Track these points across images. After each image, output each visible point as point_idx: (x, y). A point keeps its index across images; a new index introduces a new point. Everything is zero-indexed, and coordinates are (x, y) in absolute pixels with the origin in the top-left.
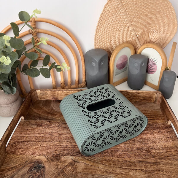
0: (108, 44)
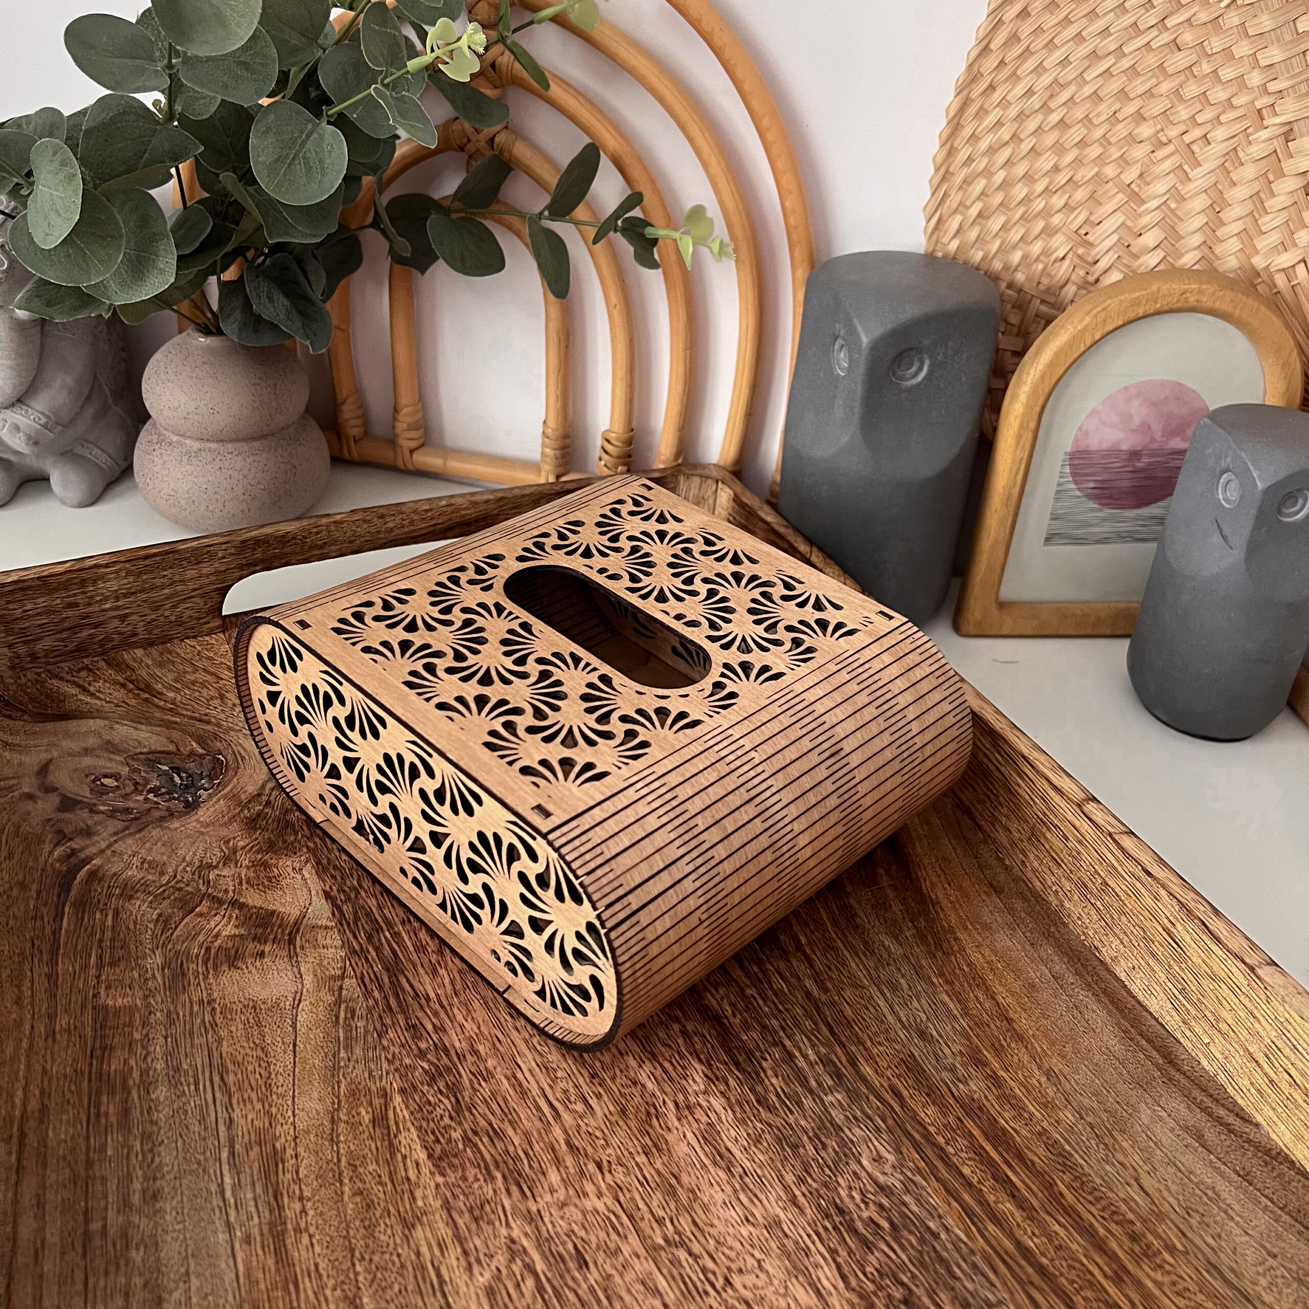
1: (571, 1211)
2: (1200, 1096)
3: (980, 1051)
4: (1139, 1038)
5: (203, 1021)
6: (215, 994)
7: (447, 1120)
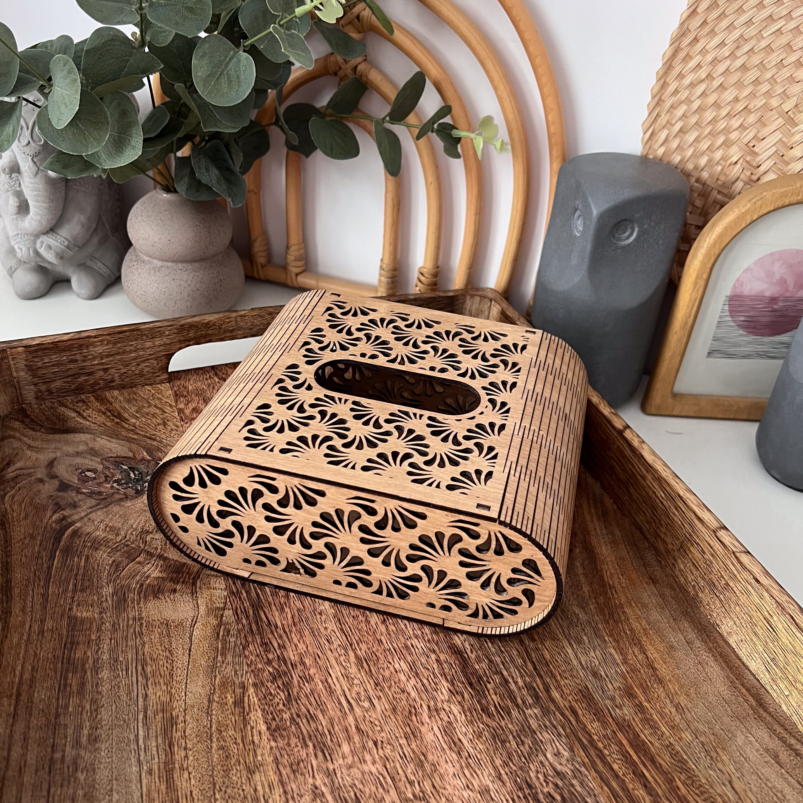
1: (355, 772)
2: (779, 729)
3: (633, 688)
4: (741, 687)
5: (135, 631)
6: (144, 614)
7: (281, 706)
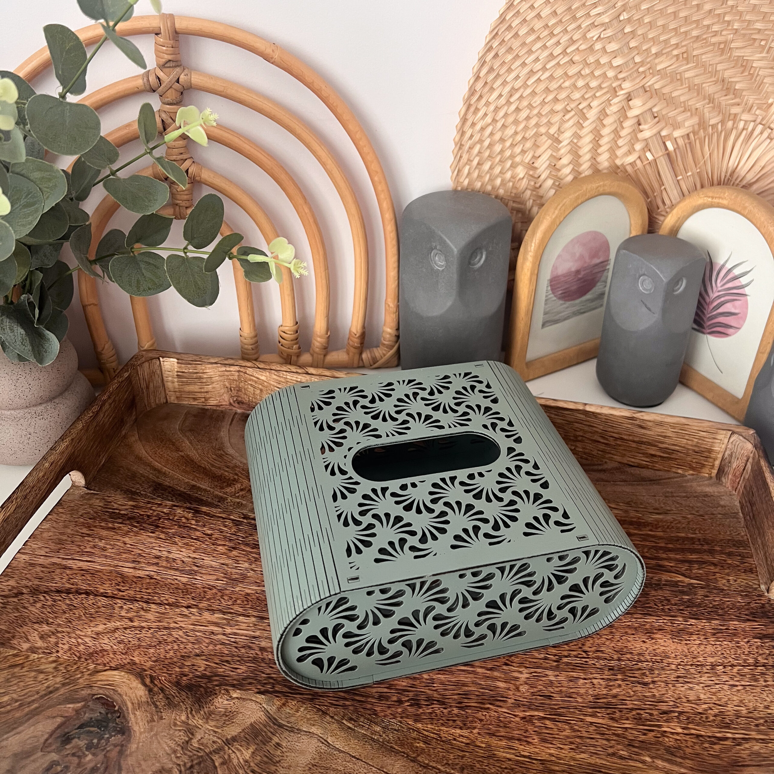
0: (521, 176)
